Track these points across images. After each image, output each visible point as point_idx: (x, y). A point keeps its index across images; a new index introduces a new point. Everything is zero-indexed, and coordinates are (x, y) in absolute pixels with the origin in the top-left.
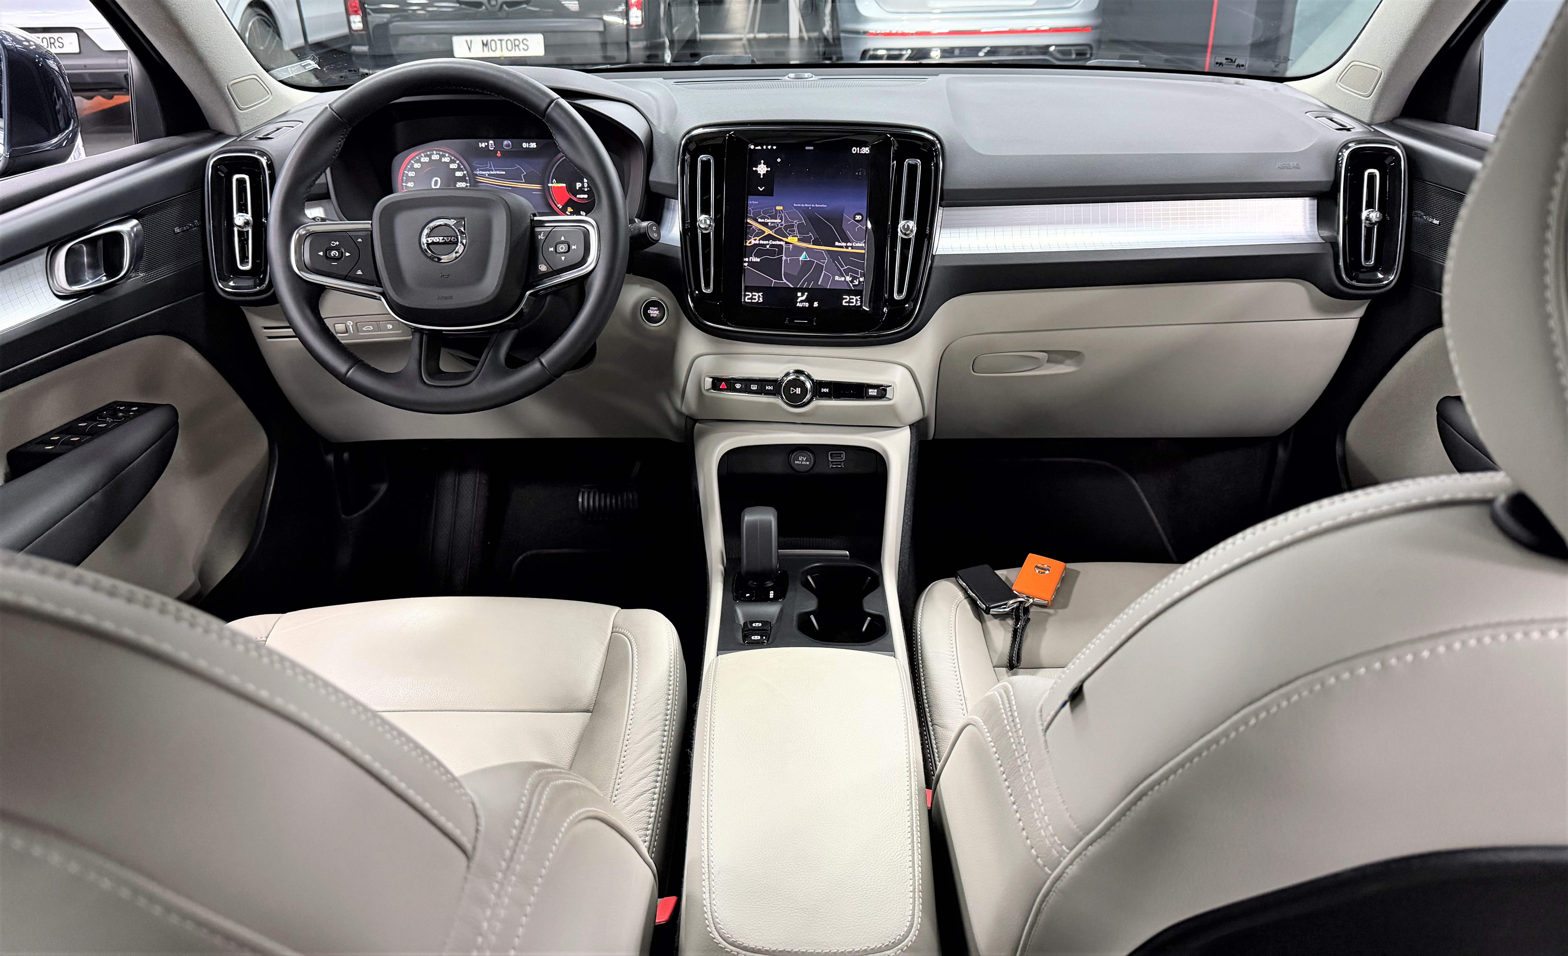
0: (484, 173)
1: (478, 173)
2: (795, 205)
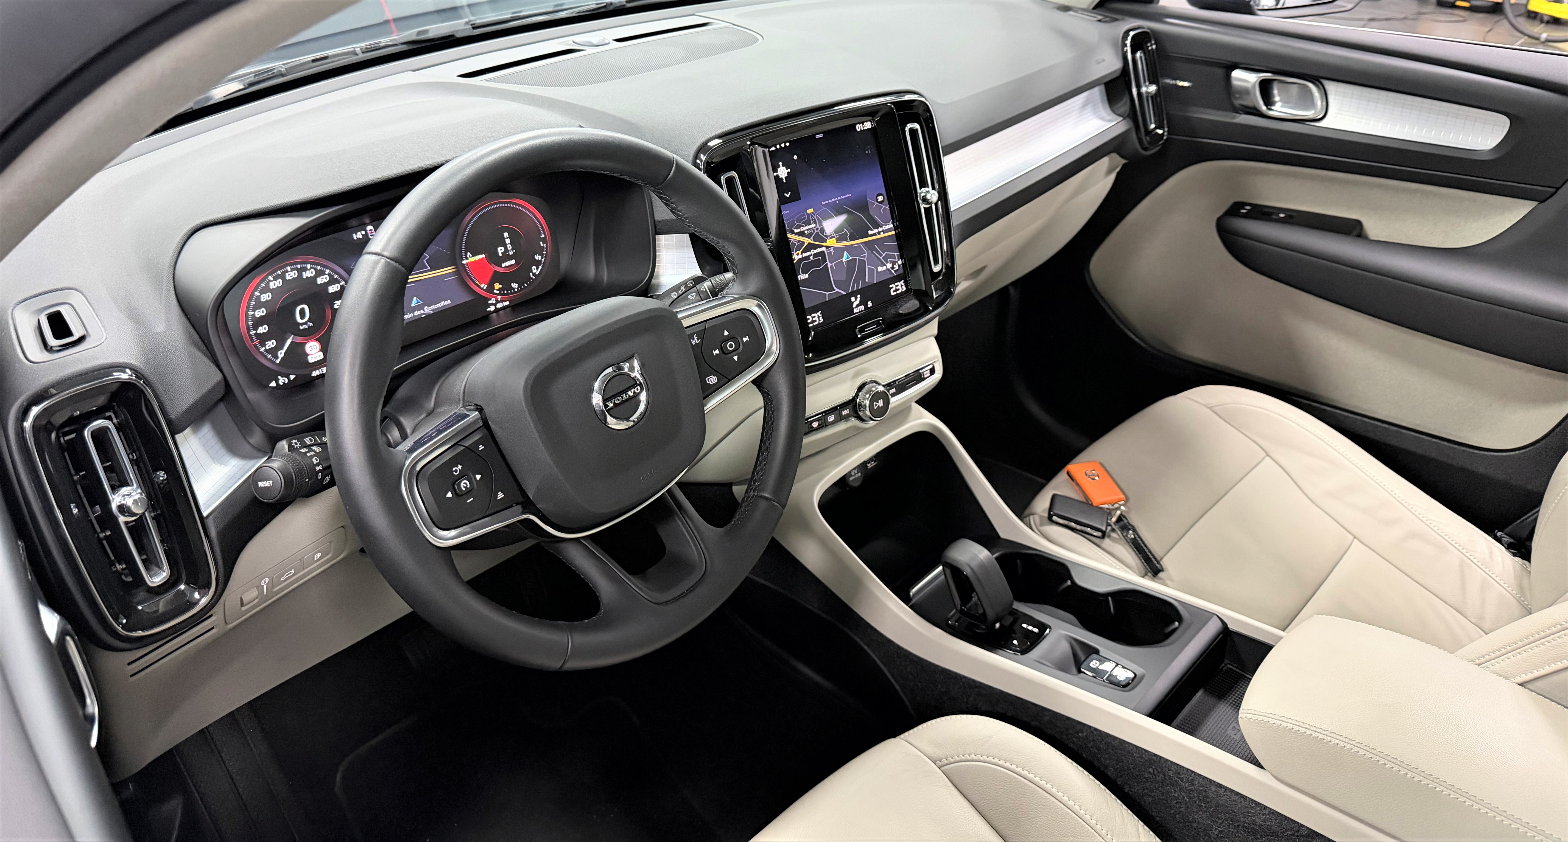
2: (823, 203)
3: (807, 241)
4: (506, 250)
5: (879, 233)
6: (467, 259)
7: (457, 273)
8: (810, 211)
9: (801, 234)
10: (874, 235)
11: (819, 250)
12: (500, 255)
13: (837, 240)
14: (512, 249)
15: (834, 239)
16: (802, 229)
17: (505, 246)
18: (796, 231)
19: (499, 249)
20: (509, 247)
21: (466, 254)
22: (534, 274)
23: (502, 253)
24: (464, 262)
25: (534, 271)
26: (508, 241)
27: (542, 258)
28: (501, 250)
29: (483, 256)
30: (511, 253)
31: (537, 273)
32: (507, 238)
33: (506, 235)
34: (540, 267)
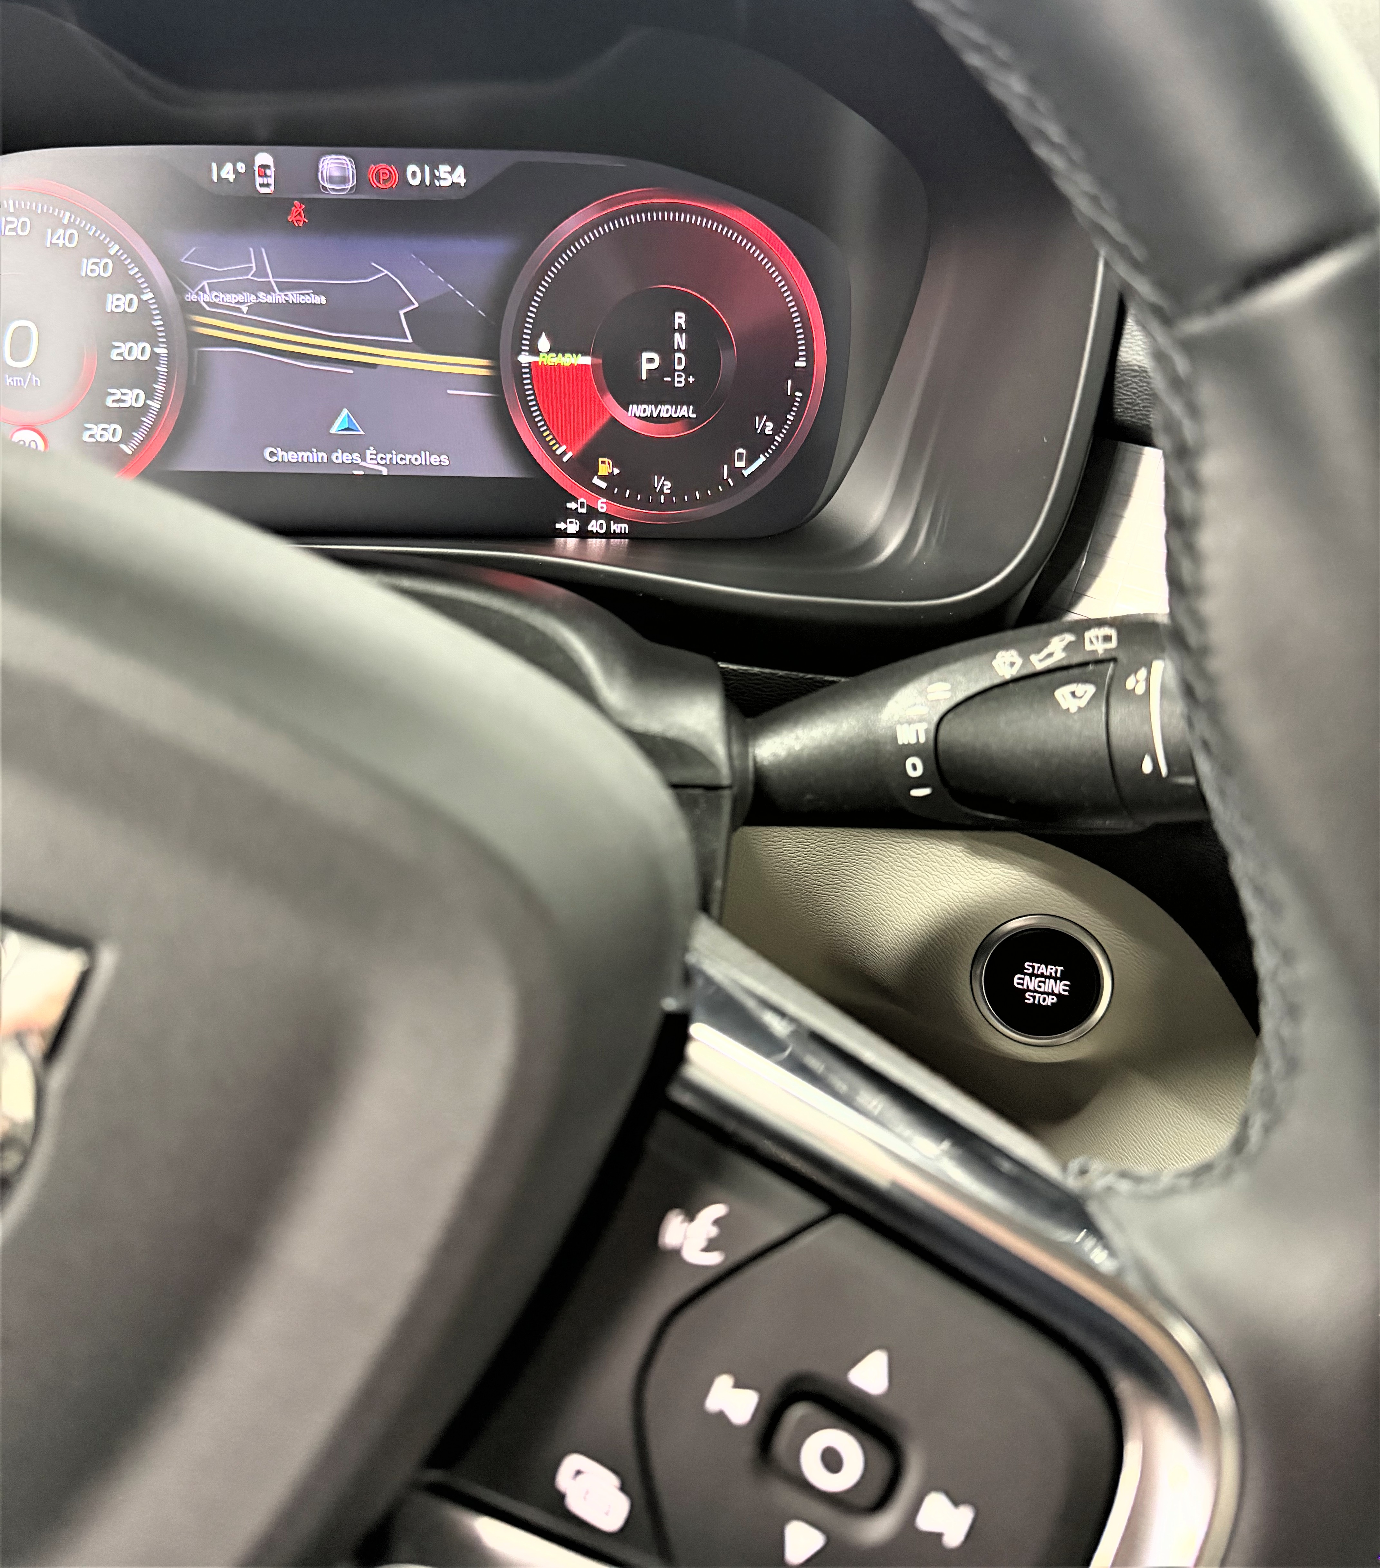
0: (230, 299)
1: (204, 298)
4: (667, 368)
6: (535, 352)
7: (494, 383)
12: (644, 377)
14: (686, 371)
17: (667, 352)
19: (646, 355)
20: (680, 362)
21: (535, 338)
22: (736, 473)
23: (649, 371)
24: (525, 358)
25: (739, 464)
26: (680, 341)
27: (776, 431)
28: (651, 360)
29: (587, 360)
30: (679, 381)
31: (746, 473)
32: (680, 330)
33: (680, 318)
34: (762, 459)
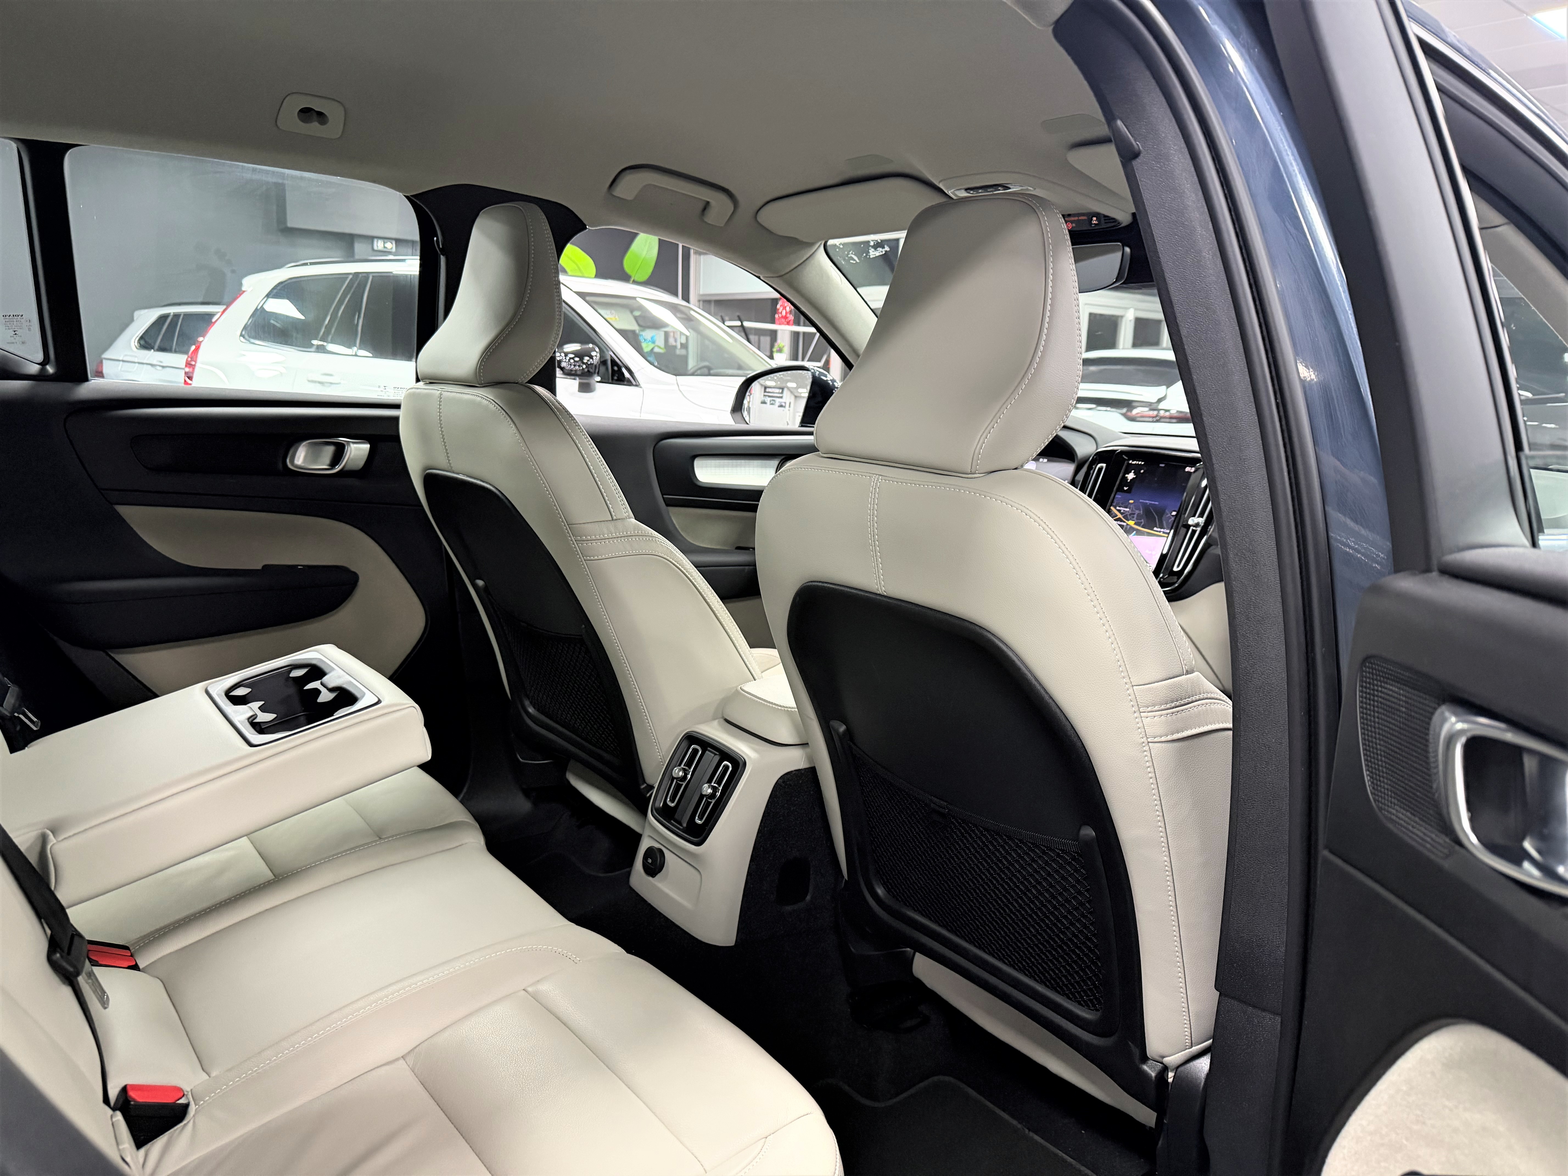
2: (1141, 501)
3: (1120, 516)
5: (1160, 532)
8: (1131, 501)
9: (1119, 511)
10: (1157, 531)
11: (1122, 523)
13: (1135, 524)
15: (1134, 522)
16: (1121, 508)
18: (1118, 508)
